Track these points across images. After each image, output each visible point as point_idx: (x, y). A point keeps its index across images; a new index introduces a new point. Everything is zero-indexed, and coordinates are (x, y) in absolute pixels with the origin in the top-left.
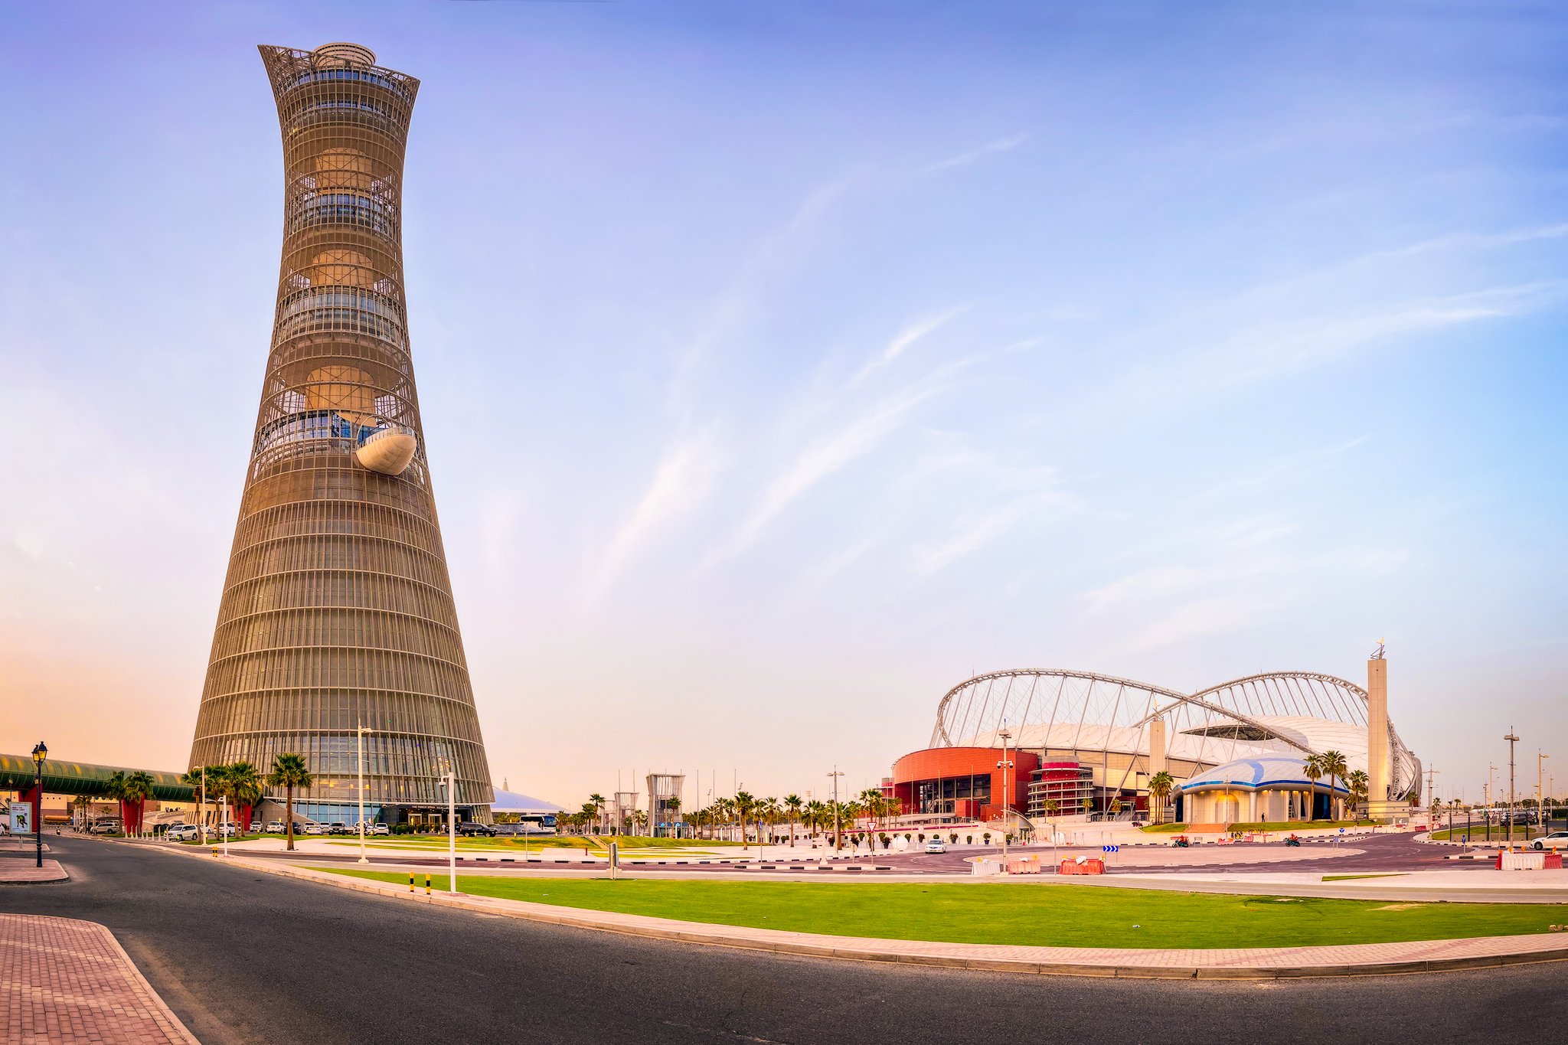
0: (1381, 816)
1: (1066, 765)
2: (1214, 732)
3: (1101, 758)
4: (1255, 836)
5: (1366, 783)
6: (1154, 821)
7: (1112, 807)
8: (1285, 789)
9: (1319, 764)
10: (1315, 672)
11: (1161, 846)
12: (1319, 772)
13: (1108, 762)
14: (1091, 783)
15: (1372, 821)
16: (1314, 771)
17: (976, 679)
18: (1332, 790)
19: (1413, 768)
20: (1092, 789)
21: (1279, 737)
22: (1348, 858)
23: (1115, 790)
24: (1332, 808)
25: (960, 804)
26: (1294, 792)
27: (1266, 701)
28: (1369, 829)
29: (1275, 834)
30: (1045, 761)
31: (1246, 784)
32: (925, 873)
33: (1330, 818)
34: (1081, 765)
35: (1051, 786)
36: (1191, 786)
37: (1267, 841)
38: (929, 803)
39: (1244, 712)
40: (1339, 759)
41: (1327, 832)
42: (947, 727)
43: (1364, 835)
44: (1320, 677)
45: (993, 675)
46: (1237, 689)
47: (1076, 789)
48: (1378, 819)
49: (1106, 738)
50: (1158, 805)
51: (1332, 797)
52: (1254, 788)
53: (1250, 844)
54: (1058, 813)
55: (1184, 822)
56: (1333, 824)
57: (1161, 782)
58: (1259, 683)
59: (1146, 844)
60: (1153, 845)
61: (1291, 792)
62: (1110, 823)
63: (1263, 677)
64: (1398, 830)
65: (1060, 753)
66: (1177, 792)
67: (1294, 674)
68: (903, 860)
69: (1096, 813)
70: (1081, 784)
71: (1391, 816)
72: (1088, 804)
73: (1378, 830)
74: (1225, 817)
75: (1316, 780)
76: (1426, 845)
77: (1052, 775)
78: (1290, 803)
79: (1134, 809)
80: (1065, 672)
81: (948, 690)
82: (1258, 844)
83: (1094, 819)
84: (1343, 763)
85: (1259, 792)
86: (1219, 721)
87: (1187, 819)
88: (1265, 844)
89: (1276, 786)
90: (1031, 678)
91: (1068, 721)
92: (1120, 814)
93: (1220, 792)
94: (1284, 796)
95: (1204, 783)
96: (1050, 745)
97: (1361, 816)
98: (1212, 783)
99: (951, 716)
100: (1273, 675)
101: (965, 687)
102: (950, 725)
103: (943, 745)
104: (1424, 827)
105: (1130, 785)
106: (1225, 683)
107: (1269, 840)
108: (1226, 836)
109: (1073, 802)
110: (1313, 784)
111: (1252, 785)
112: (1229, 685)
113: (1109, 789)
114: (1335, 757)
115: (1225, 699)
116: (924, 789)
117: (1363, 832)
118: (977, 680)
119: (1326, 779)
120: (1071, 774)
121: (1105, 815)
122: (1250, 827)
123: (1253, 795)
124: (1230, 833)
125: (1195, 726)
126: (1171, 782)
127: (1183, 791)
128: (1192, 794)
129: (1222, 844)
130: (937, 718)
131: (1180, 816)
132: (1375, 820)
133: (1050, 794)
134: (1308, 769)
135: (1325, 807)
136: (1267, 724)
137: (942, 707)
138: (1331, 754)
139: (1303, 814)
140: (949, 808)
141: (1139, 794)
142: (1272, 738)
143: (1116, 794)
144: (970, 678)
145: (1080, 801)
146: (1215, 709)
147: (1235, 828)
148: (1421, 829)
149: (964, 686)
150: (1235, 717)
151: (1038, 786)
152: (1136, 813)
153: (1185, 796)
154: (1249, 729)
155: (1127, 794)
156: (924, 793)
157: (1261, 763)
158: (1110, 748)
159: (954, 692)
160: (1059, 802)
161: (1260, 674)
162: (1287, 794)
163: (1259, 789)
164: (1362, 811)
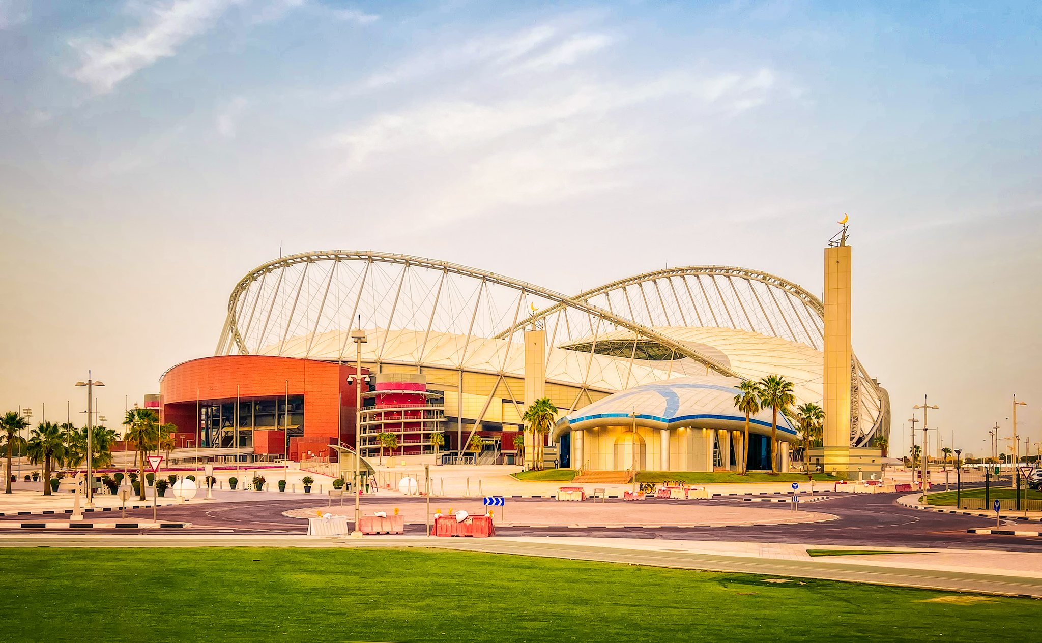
0: (842, 469)
1: (408, 386)
2: (605, 348)
3: (454, 378)
4: (672, 490)
5: (821, 420)
6: (531, 466)
7: (470, 445)
8: (708, 427)
9: (755, 393)
10: (740, 266)
11: (546, 500)
12: (756, 405)
13: (465, 384)
14: (442, 412)
15: (829, 475)
16: (749, 403)
17: (285, 261)
18: (774, 431)
19: (878, 403)
20: (443, 420)
21: (692, 356)
22: (817, 526)
23: (474, 422)
24: (774, 455)
25: (260, 436)
26: (721, 431)
27: (672, 308)
28: (829, 486)
29: (700, 487)
30: (379, 380)
31: (656, 418)
32: (237, 532)
33: (771, 468)
34: (428, 387)
35: (388, 414)
36: (582, 419)
37: (690, 497)
38: (214, 433)
39: (641, 320)
40: (784, 388)
41: (770, 488)
42: (241, 327)
43: (821, 494)
44: (747, 274)
45: (308, 257)
46: (633, 289)
47: (422, 420)
48: (838, 473)
49: (461, 352)
50: (536, 444)
51: (774, 440)
52: (667, 424)
53: (665, 500)
54: (397, 451)
55: (572, 468)
56: (776, 477)
57: (540, 413)
58: (663, 282)
59: (527, 497)
60: (536, 498)
61: (716, 431)
62: (468, 467)
63: (668, 273)
64: (871, 490)
65: (400, 370)
66: (563, 427)
67: (711, 270)
68: (196, 513)
69: (448, 452)
70: (429, 413)
71: (855, 468)
72: (438, 441)
73: (841, 488)
74: (628, 463)
75: (751, 416)
76: (921, 511)
77: (389, 398)
78: (716, 446)
79: (499, 449)
80: (407, 258)
81: (244, 274)
82: (677, 501)
83: (445, 460)
84: (789, 393)
85: (672, 430)
86: (609, 332)
87: (576, 463)
88: (687, 502)
89: (696, 423)
90: (360, 265)
91: (411, 328)
92: (480, 455)
93: (619, 428)
94: (707, 436)
95: (600, 416)
96: (386, 358)
97: (813, 468)
98: (609, 415)
99: (247, 310)
100: (682, 270)
101: (269, 271)
102: (246, 324)
103: (235, 351)
104: (908, 486)
105: (493, 416)
106: (616, 280)
107: (692, 496)
108: (634, 489)
109: (417, 437)
110: (747, 421)
111: (665, 420)
112: (623, 284)
113: (465, 421)
114: (778, 384)
115: (617, 303)
116: (207, 412)
117: (821, 490)
118: (285, 263)
119: (765, 414)
120: (416, 399)
121: (460, 456)
122: (663, 477)
123: (665, 434)
124: (638, 485)
125: (577, 339)
126: (554, 414)
127: (572, 425)
128: (583, 430)
129: (629, 500)
130: (227, 313)
131: (565, 461)
132: (834, 474)
133: (387, 426)
134: (741, 400)
135: (764, 453)
136: (675, 338)
137: (234, 297)
138: (772, 380)
139: (733, 462)
140: (244, 441)
141: (506, 429)
142: (681, 357)
143: (475, 428)
144: (275, 258)
145: (427, 437)
146: (606, 317)
147: (645, 479)
148: (905, 489)
149: (267, 269)
150: (631, 328)
151: (370, 413)
152: (501, 455)
153: (573, 434)
154: (649, 345)
155: (489, 428)
156: (208, 418)
157: (675, 390)
158: (467, 366)
159: (252, 277)
160: (399, 436)
161: (664, 269)
162: (711, 433)
163: (674, 425)
164: (814, 460)
